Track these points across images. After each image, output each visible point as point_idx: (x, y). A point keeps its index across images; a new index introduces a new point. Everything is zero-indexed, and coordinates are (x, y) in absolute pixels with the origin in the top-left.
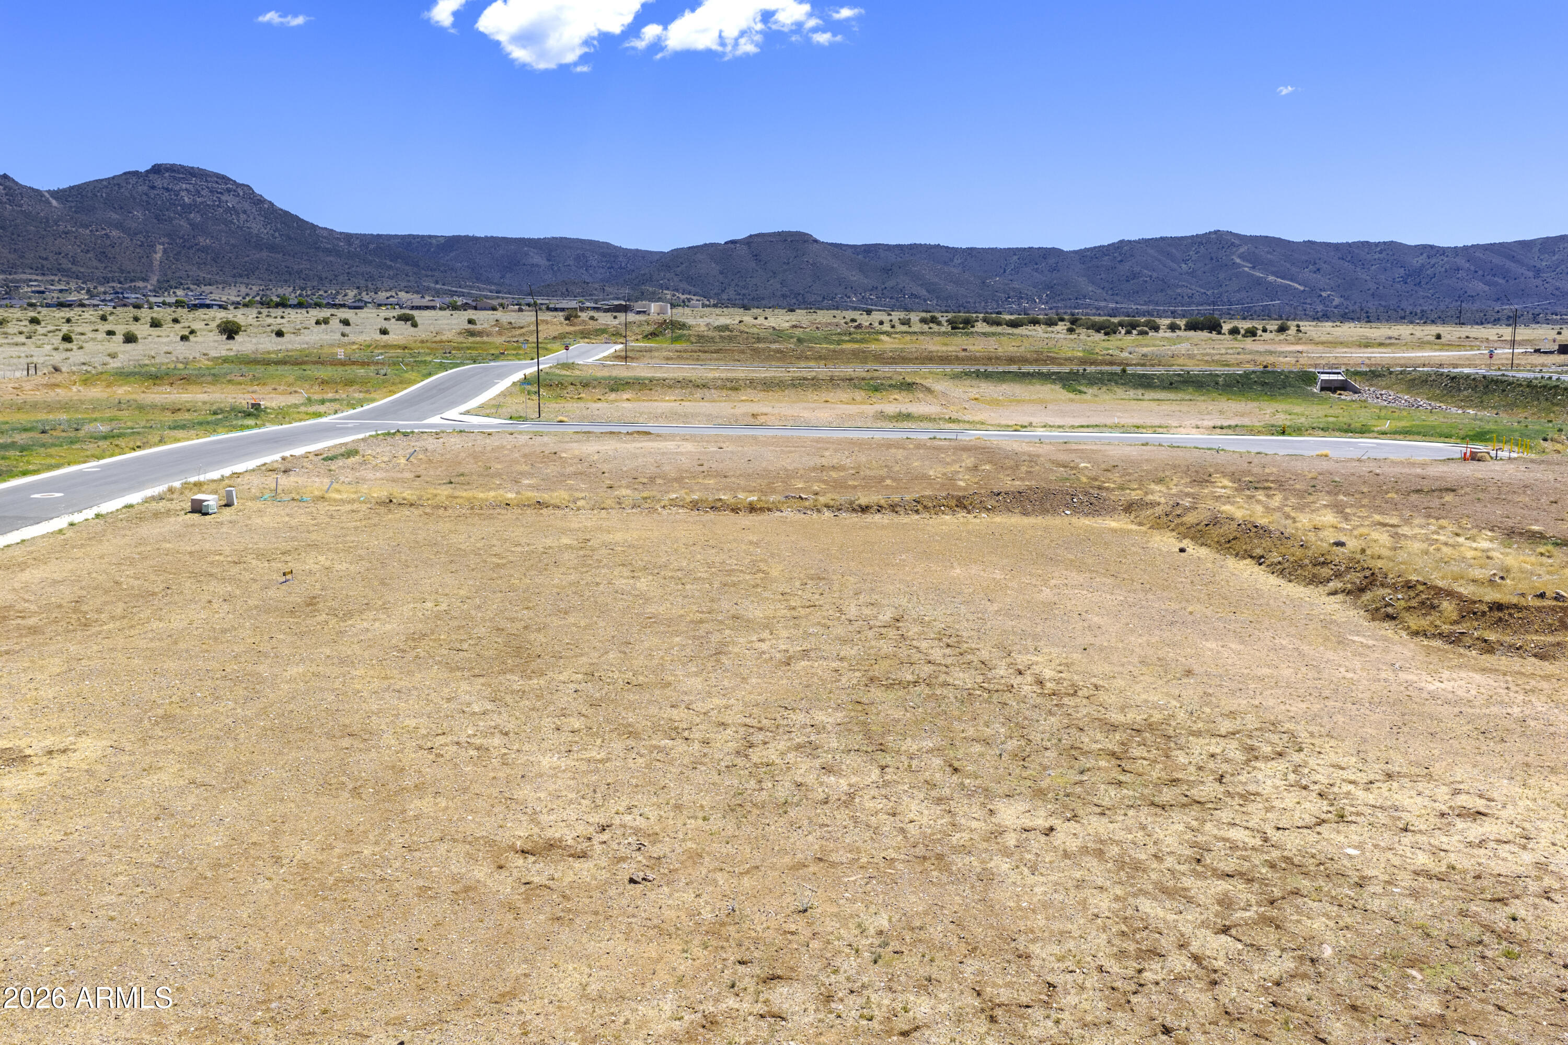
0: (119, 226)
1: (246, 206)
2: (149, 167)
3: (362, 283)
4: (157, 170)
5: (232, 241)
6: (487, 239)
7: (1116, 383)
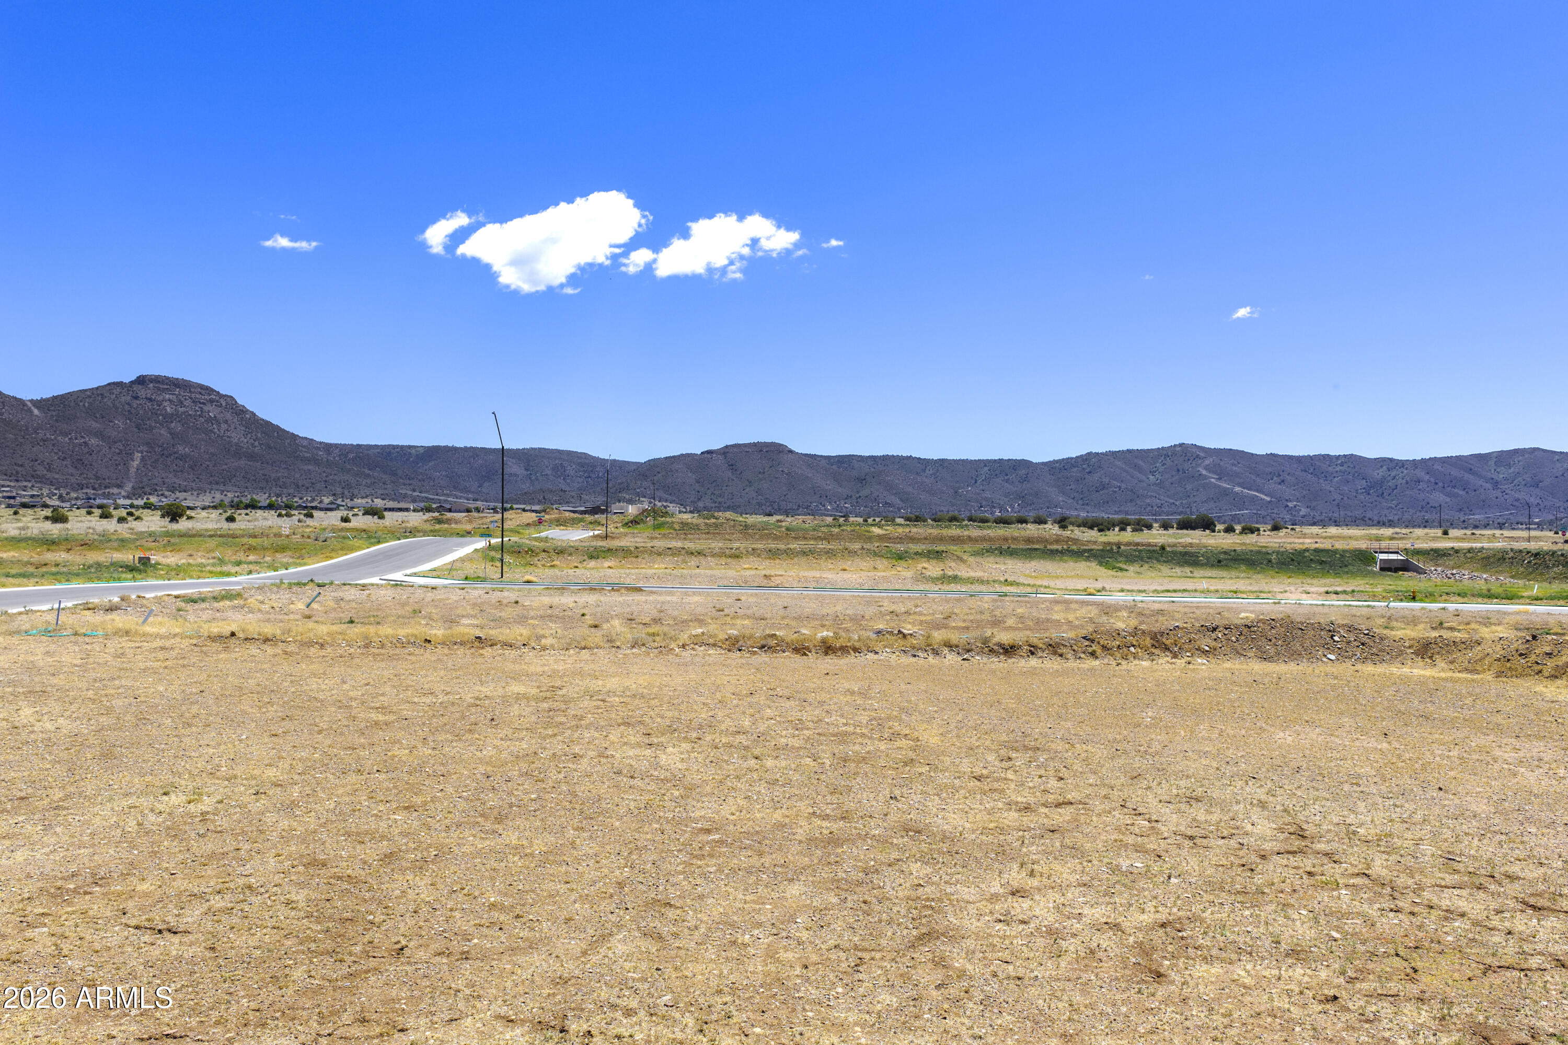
0: (100, 435)
1: (228, 416)
2: (134, 378)
3: (339, 490)
4: (141, 380)
5: (212, 450)
6: (466, 449)
7: (1158, 561)
